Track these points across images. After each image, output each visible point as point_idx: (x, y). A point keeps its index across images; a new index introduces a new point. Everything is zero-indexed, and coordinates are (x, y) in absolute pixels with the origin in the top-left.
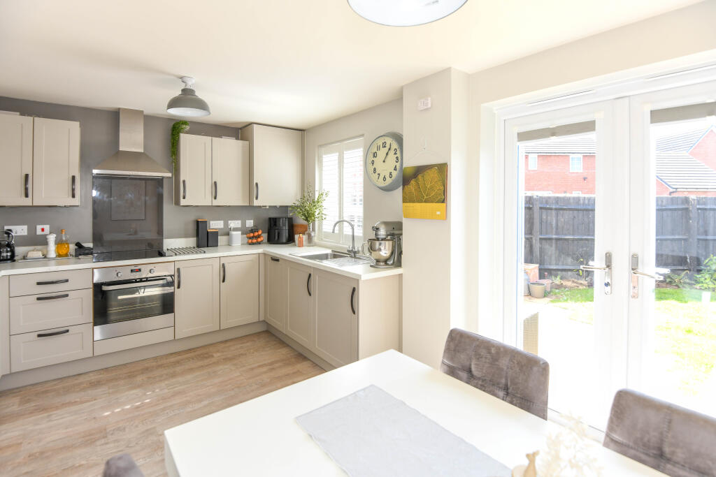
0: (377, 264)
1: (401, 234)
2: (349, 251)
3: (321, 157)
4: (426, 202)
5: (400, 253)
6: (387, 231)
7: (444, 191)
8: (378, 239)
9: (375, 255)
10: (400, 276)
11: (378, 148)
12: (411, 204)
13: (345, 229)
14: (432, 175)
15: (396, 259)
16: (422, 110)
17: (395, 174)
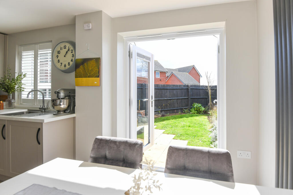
0: (58, 113)
1: (75, 96)
2: (40, 108)
3: (21, 53)
4: (89, 77)
5: (74, 106)
6: (65, 94)
7: (99, 71)
8: (59, 99)
9: (57, 108)
10: (74, 118)
11: (61, 49)
12: (80, 79)
13: (38, 96)
14: (92, 64)
15: (71, 109)
16: (86, 30)
17: (71, 63)
